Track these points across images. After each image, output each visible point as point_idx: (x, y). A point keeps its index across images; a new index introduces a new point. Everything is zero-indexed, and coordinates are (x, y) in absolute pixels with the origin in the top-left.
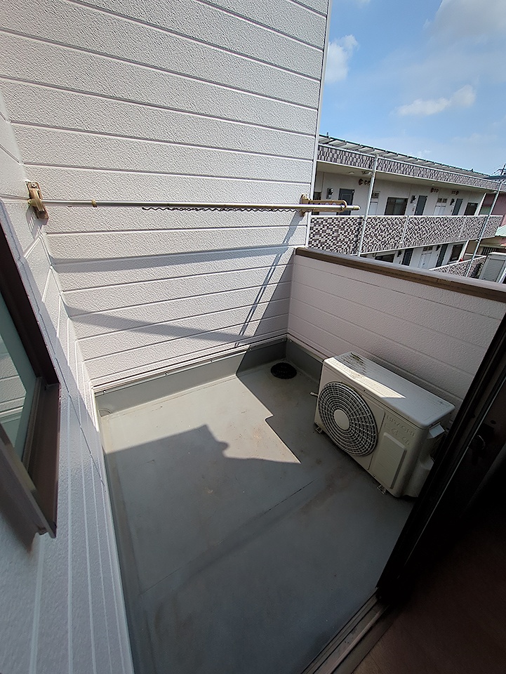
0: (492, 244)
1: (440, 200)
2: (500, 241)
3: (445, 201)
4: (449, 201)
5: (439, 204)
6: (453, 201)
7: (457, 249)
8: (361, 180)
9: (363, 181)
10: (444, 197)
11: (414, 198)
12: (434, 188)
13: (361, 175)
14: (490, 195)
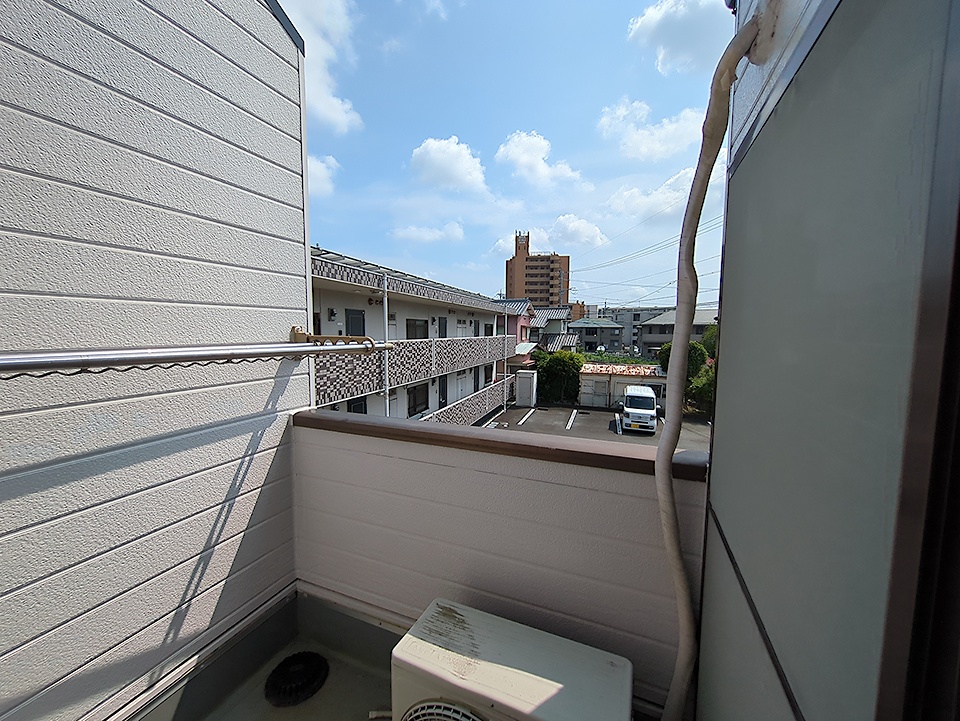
0: (516, 362)
1: (459, 322)
2: (521, 359)
3: (464, 322)
4: (468, 323)
5: (459, 326)
6: (471, 322)
7: (488, 369)
8: (370, 300)
9: (374, 300)
10: (462, 319)
11: (434, 320)
12: (452, 310)
13: (370, 294)
14: (501, 317)
